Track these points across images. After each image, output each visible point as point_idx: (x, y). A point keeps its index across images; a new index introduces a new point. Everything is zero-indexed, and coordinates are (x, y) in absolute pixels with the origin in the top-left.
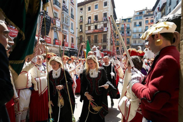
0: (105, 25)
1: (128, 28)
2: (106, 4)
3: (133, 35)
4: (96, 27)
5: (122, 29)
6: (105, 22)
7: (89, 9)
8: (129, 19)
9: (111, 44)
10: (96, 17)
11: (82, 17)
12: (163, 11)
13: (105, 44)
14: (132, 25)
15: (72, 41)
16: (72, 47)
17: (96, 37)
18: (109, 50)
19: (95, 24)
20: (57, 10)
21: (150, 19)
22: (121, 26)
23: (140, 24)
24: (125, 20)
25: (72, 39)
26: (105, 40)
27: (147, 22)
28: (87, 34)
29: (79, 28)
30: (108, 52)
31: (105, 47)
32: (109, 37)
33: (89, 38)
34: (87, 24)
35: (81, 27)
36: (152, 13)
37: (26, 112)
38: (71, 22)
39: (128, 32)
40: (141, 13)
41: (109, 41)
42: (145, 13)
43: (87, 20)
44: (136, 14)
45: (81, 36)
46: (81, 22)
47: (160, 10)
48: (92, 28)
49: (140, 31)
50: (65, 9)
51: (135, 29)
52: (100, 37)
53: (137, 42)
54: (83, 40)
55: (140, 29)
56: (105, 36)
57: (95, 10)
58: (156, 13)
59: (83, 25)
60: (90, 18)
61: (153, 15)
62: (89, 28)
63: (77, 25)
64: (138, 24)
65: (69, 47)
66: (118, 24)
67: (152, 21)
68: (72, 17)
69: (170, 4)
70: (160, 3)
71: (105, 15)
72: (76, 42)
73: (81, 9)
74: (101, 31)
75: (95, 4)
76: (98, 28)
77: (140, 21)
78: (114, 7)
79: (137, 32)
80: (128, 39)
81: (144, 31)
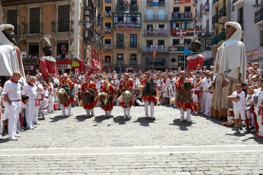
3: (144, 26)
9: (86, 41)
13: (63, 37)
14: (142, 2)
18: (77, 55)
22: (116, 2)
26: (64, 25)
28: (5, 3)
31: (62, 48)
32: (77, 15)
39: (134, 19)
41: (77, 29)
49: (162, 18)
51: (150, 13)
55: (161, 12)
56: (65, 11)
79: (155, 19)
80: (134, 36)
81: (170, 18)
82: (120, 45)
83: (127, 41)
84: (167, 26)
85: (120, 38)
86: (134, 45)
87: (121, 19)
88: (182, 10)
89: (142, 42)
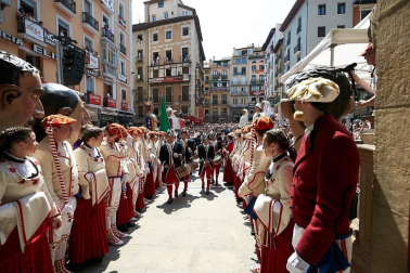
0: (186, 70)
1: (224, 77)
2: (186, 32)
3: (232, 89)
4: (169, 72)
5: (216, 78)
6: (185, 65)
7: (156, 38)
8: (226, 61)
9: (197, 105)
10: (169, 54)
11: (140, 51)
12: (279, 52)
13: (185, 104)
14: (230, 72)
15: (124, 97)
16: (123, 108)
17: (169, 90)
18: (193, 114)
19: (167, 67)
20: (92, 35)
21: (258, 63)
22: (212, 73)
23: (244, 70)
24: (219, 62)
25: (124, 92)
26: (186, 97)
27: (254, 68)
28: (152, 85)
29: (136, 72)
30: (192, 119)
31: (185, 110)
32: (192, 92)
33: (155, 92)
34: (152, 66)
35: (140, 70)
36: (261, 54)
37: (65, 243)
38: (121, 60)
39: (224, 85)
40: (244, 52)
41: (192, 99)
42: (251, 52)
43: (151, 59)
44: (237, 54)
45: (140, 88)
46: (140, 61)
47: (275, 50)
48: (162, 73)
49: (243, 83)
50: (107, 34)
51: (235, 80)
52: (177, 92)
53: (239, 101)
54: (144, 96)
55: (243, 79)
56: (186, 90)
57: (167, 41)
58: (269, 55)
59: (144, 66)
60: (156, 55)
61: (263, 57)
62: (156, 73)
63: (132, 67)
64: (239, 70)
65: (118, 108)
66: (208, 70)
67: (262, 68)
68: (123, 50)
69: (289, 42)
70: (273, 39)
71: (185, 51)
72: (131, 98)
73: (140, 37)
74: (179, 80)
75: (166, 30)
76: (173, 74)
77: (244, 66)
78: (200, 38)
79: (239, 85)
80: (225, 96)
81: (249, 83)
82: (215, 103)
83: (220, 100)
84: (247, 89)
85: (215, 97)
86: (224, 102)
87: (216, 85)
88: (258, 78)
89: (230, 100)
